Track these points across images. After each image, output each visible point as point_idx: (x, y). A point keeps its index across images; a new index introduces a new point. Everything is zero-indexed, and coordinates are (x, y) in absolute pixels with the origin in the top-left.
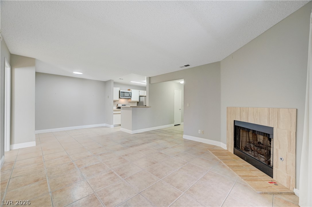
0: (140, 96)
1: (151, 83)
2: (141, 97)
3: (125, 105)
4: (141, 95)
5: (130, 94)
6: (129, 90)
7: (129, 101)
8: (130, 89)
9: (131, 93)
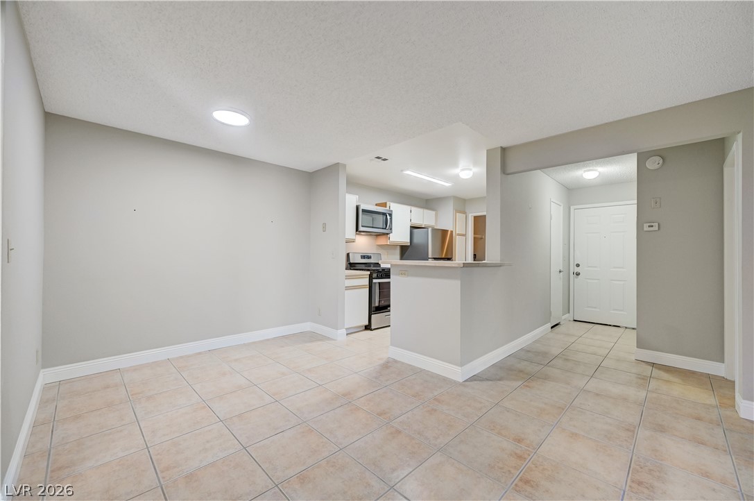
0: (413, 228)
1: (509, 171)
2: (416, 231)
3: (369, 257)
4: (417, 222)
5: (388, 217)
6: (384, 205)
7: (382, 241)
8: (386, 203)
9: (390, 215)
